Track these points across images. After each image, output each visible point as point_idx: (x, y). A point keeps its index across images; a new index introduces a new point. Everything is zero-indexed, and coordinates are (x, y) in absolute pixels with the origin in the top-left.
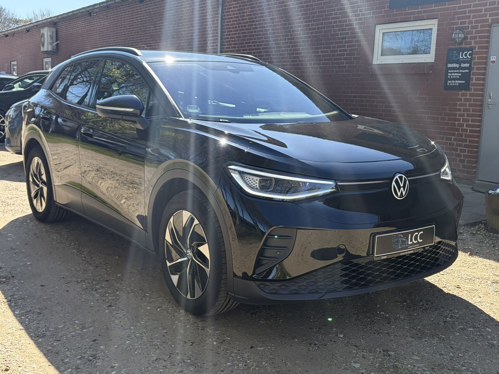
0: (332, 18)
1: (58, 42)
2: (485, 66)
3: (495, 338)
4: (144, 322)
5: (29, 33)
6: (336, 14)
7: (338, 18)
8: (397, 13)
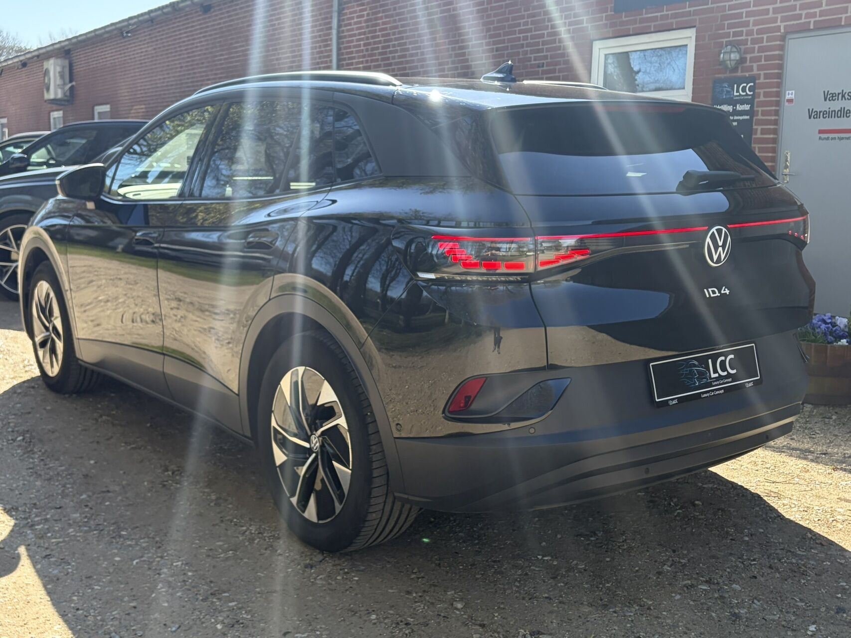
0: (520, 32)
1: (74, 83)
2: (777, 108)
3: (745, 602)
4: (100, 586)
5: (26, 68)
6: (526, 24)
7: (530, 30)
8: (627, 19)
